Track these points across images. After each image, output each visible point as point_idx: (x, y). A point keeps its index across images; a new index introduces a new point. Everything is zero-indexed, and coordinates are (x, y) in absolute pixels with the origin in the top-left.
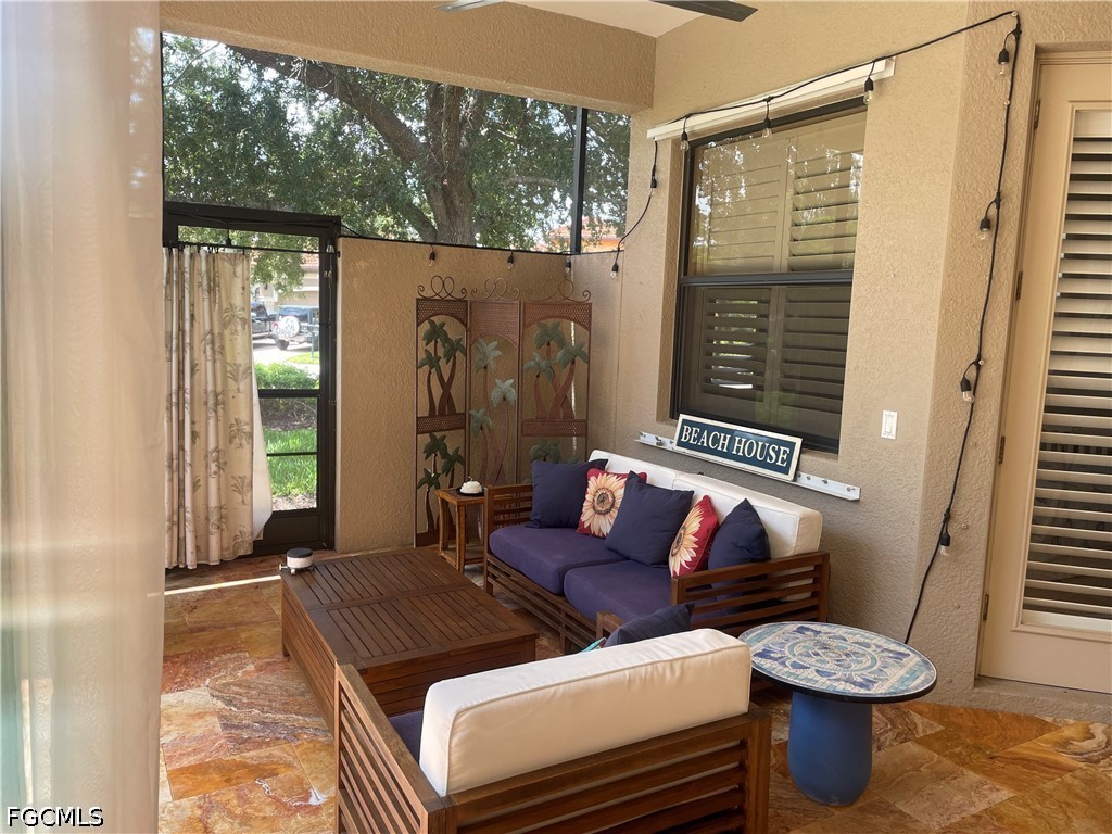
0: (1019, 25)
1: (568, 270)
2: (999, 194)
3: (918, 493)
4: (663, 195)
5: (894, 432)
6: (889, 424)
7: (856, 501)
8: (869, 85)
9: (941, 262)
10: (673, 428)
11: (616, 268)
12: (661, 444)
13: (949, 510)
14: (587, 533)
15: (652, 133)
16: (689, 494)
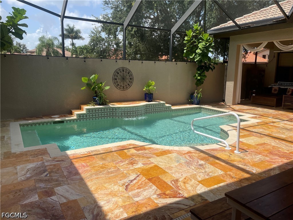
4: (275, 58)
12: (275, 85)
14: (273, 93)
15: (274, 52)
16: (287, 88)
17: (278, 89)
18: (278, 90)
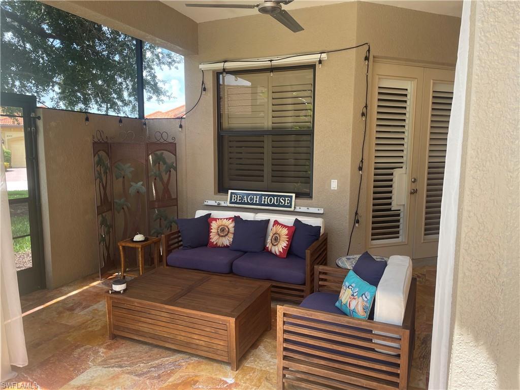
0: (369, 48)
1: (144, 126)
2: (366, 104)
3: (347, 207)
4: (209, 95)
5: (336, 187)
6: (334, 185)
7: (323, 214)
8: (320, 62)
9: (351, 127)
10: (226, 196)
11: (181, 126)
12: (220, 204)
13: (357, 211)
14: (216, 246)
15: (202, 67)
16: (268, 221)
17: (231, 225)
18: (232, 230)
